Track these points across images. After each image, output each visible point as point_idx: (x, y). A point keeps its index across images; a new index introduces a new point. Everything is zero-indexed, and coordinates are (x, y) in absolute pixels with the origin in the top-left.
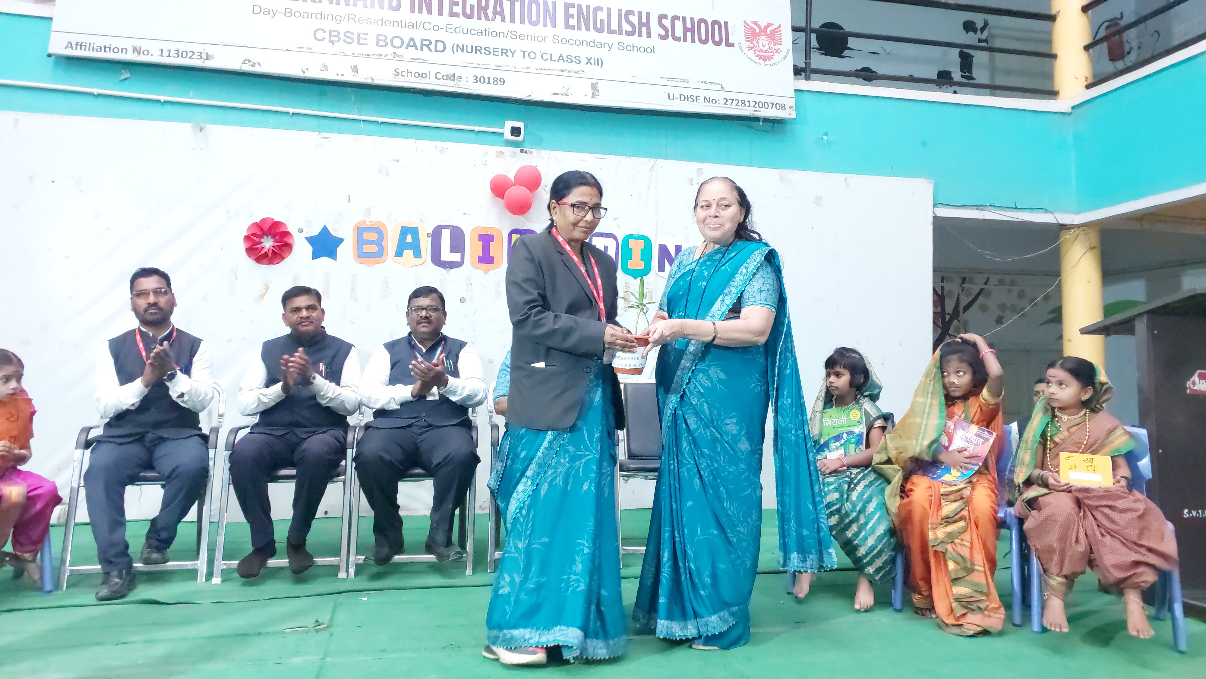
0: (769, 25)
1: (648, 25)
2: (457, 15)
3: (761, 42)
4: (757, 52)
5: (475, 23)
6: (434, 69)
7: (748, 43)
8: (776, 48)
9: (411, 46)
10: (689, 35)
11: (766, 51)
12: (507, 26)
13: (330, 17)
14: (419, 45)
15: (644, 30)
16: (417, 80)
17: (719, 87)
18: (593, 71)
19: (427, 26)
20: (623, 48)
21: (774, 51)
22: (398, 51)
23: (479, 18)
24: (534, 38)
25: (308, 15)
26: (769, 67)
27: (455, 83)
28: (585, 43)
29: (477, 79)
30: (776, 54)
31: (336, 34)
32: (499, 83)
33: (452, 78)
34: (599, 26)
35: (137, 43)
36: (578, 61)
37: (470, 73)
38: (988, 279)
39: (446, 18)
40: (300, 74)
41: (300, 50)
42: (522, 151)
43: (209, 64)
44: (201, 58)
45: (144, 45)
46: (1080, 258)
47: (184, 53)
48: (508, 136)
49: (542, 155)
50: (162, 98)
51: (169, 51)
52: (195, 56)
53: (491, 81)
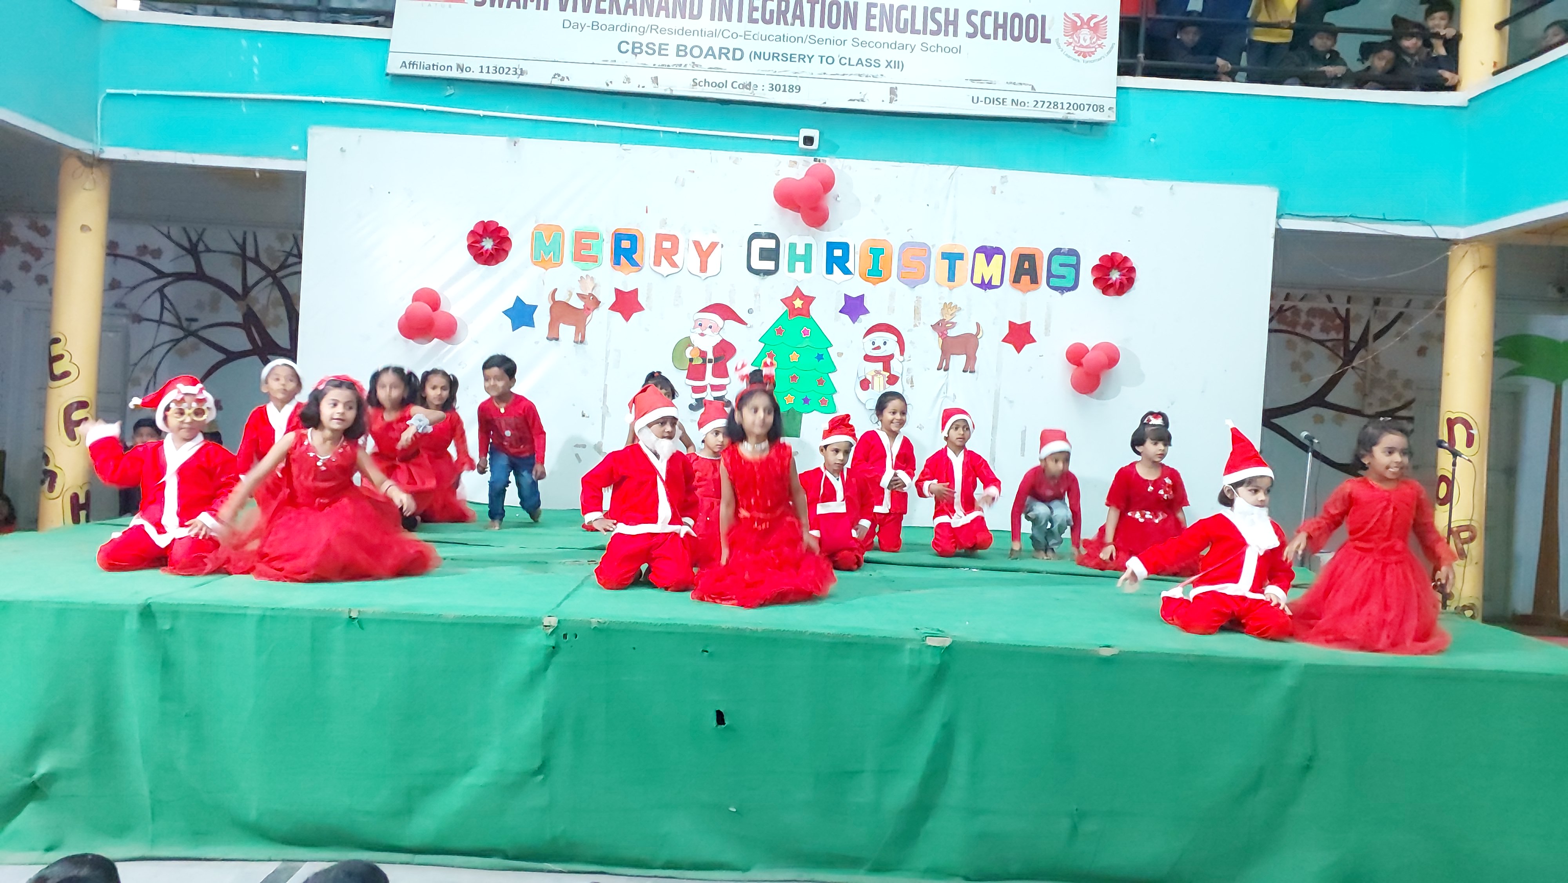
0: (1094, 17)
1: (955, 23)
2: (756, 21)
3: (1082, 37)
4: (1076, 48)
5: (775, 29)
6: (731, 78)
7: (1067, 38)
8: (1099, 42)
9: (710, 55)
10: (1000, 31)
11: (1086, 47)
12: (807, 30)
13: (634, 29)
14: (717, 54)
15: (951, 28)
16: (714, 90)
17: (1029, 88)
18: (893, 75)
19: (726, 34)
20: (926, 49)
21: (1097, 46)
22: (697, 61)
23: (778, 23)
24: (833, 42)
25: (613, 28)
26: (1089, 64)
27: (751, 91)
28: (886, 45)
29: (773, 88)
30: (1099, 50)
31: (638, 45)
32: (795, 90)
33: (748, 87)
34: (902, 26)
35: (461, 60)
36: (877, 65)
37: (766, 81)
38: (1410, 301)
39: (745, 25)
40: (604, 87)
41: (605, 63)
42: (815, 160)
43: (523, 79)
44: (516, 73)
45: (466, 63)
46: (1467, 278)
47: (501, 69)
48: (801, 145)
49: (834, 164)
50: (481, 113)
51: (488, 67)
52: (511, 72)
53: (787, 89)
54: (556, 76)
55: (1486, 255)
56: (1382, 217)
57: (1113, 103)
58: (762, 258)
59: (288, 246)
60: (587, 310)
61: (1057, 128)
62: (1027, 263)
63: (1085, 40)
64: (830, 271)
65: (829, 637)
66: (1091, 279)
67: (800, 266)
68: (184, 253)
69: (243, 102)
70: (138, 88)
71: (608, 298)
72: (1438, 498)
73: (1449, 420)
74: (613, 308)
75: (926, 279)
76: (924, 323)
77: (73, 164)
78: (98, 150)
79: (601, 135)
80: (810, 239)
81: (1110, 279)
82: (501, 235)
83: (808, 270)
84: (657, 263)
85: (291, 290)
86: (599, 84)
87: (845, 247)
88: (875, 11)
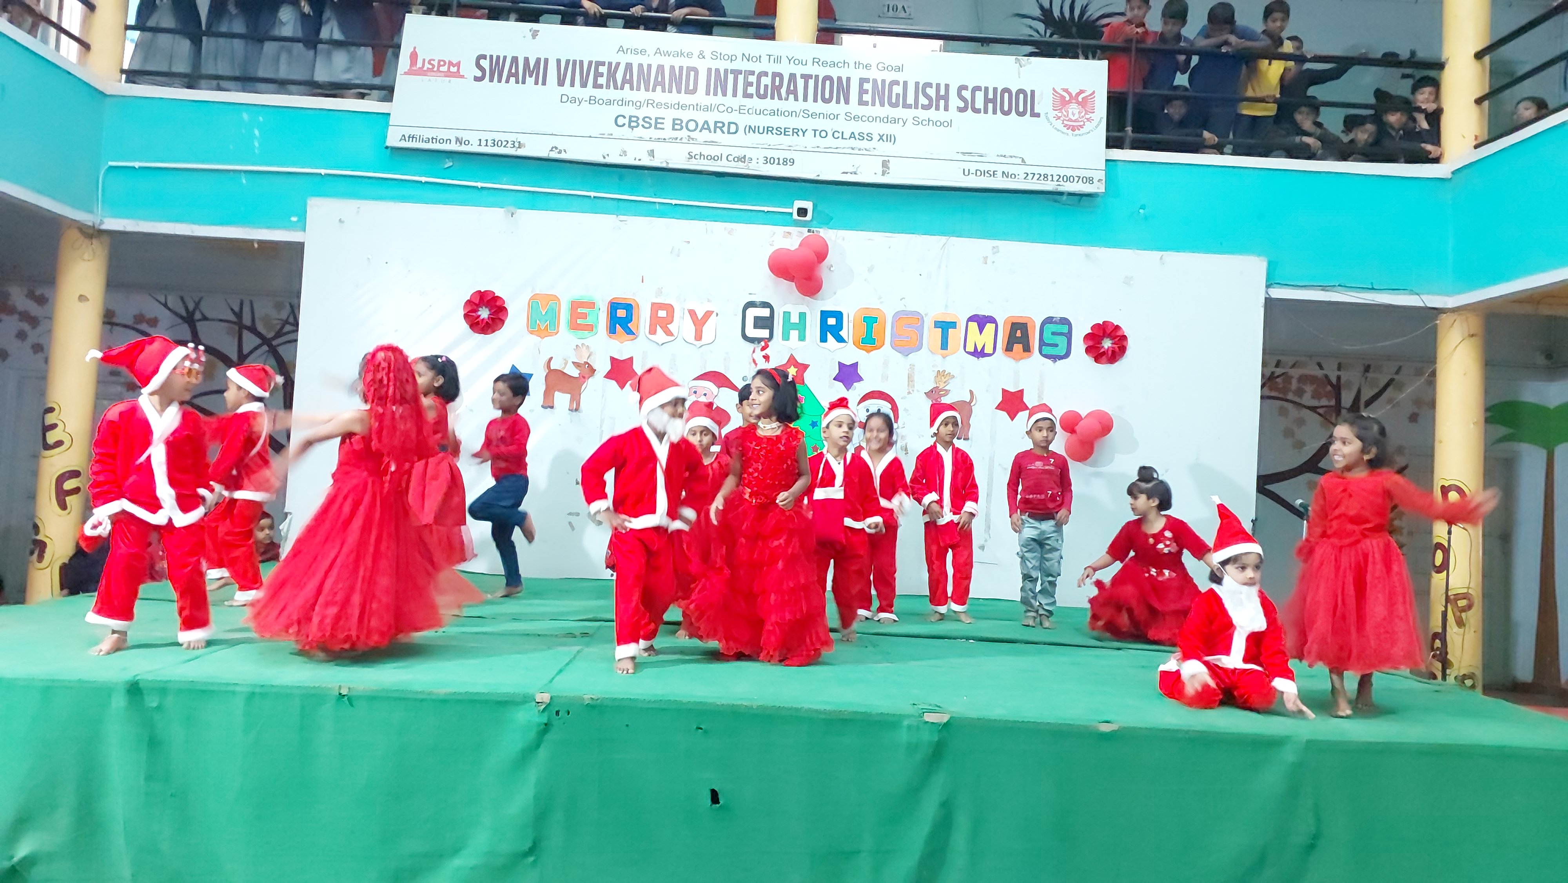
0: (1082, 92)
1: (946, 98)
2: (751, 96)
3: (1070, 111)
4: (1065, 122)
5: (769, 104)
6: (725, 151)
7: (1056, 112)
8: (1087, 116)
9: (705, 129)
10: (990, 106)
11: (1075, 121)
12: (800, 105)
13: (631, 103)
14: (712, 127)
15: (942, 103)
16: (709, 162)
17: (1019, 161)
18: (885, 148)
19: (721, 108)
20: (917, 123)
21: (1085, 120)
22: (692, 135)
23: (772, 98)
24: (827, 116)
25: (610, 102)
26: (1078, 137)
27: (746, 164)
28: (878, 119)
29: (767, 161)
30: (1086, 123)
31: (635, 119)
32: (789, 163)
33: (743, 160)
34: (894, 101)
35: (460, 134)
36: (870, 139)
37: (761, 154)
38: (1400, 368)
39: (740, 99)
40: (601, 160)
41: (602, 136)
42: (809, 231)
43: (521, 152)
44: (514, 146)
45: (465, 136)
46: (1457, 347)
47: (500, 142)
48: (795, 216)
49: (829, 235)
50: (479, 185)
51: (487, 140)
52: (509, 145)
53: (781, 162)
54: (554, 149)
55: (1474, 323)
56: (1371, 287)
57: (1102, 175)
58: (756, 326)
59: (284, 314)
60: (583, 378)
61: (1049, 200)
62: (1019, 332)
63: (1074, 115)
64: (823, 339)
65: (825, 713)
66: (1083, 347)
67: (794, 334)
68: (179, 321)
69: (242, 173)
70: (141, 161)
71: (603, 366)
72: (1436, 566)
73: (1443, 487)
74: (609, 376)
75: (919, 348)
76: (918, 391)
77: (73, 234)
78: (99, 221)
79: (596, 206)
80: (803, 308)
81: (1103, 347)
82: (498, 303)
83: (802, 338)
84: (653, 331)
85: (286, 359)
86: (596, 157)
87: (838, 315)
88: (868, 86)
